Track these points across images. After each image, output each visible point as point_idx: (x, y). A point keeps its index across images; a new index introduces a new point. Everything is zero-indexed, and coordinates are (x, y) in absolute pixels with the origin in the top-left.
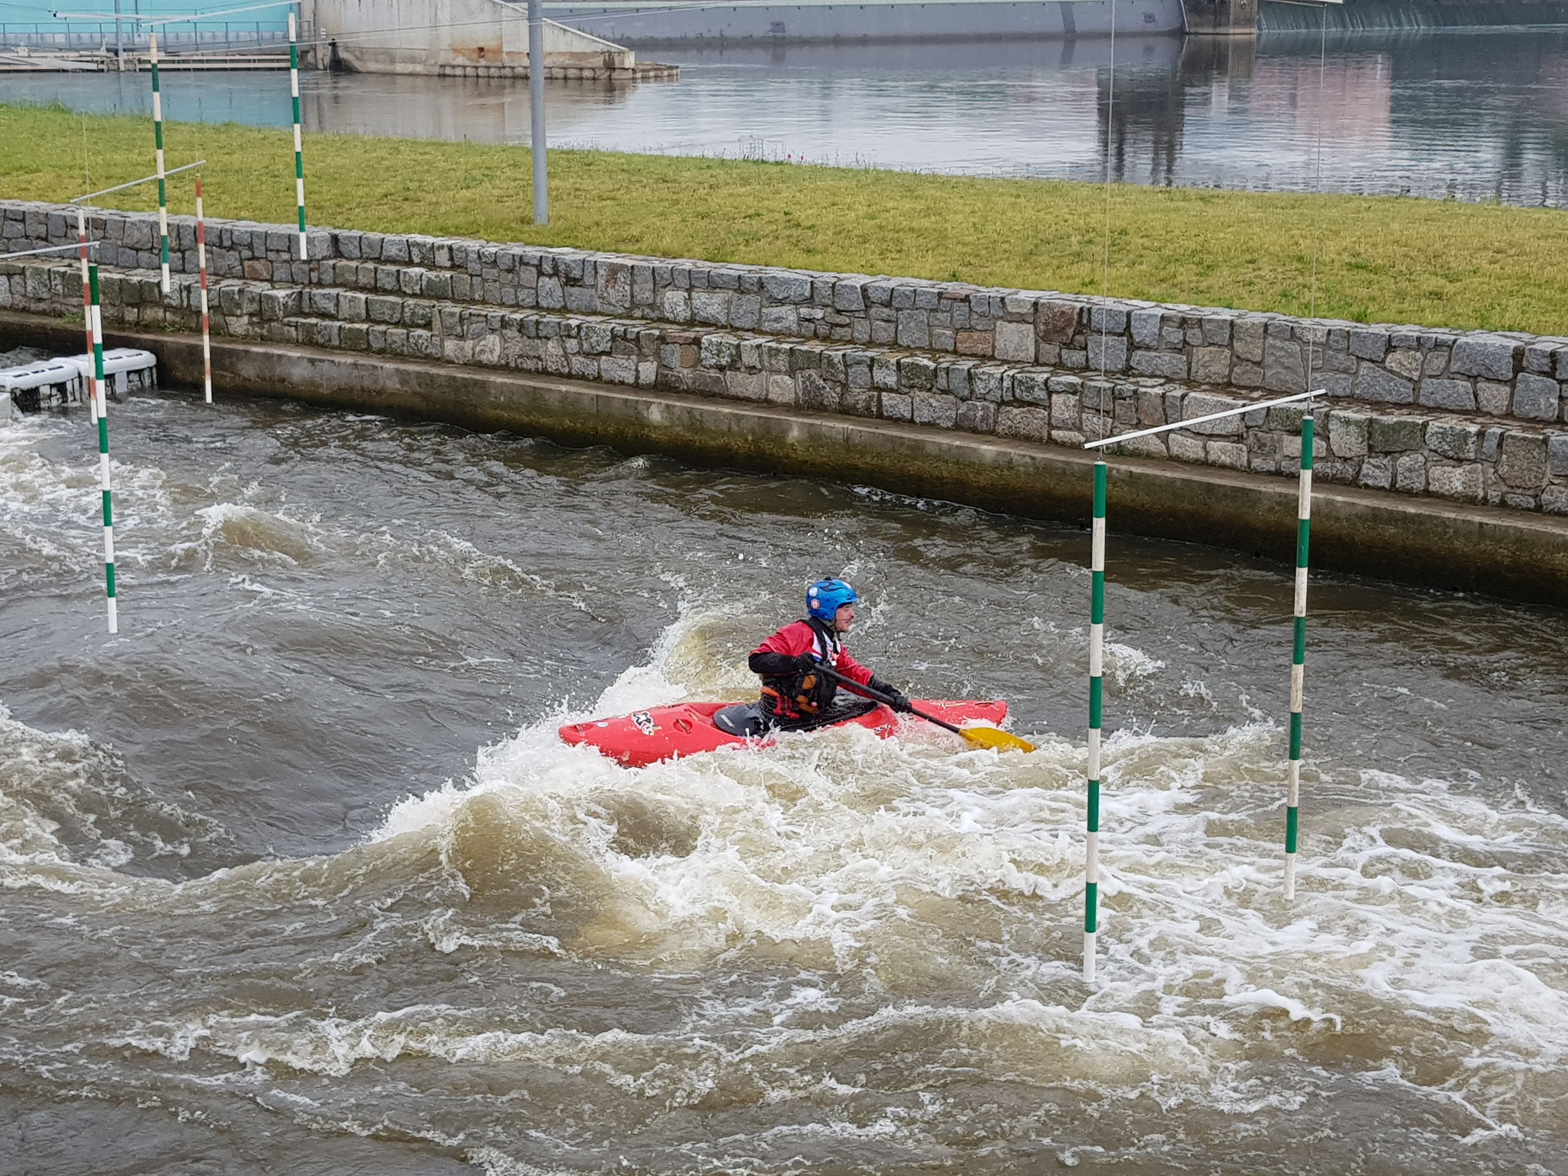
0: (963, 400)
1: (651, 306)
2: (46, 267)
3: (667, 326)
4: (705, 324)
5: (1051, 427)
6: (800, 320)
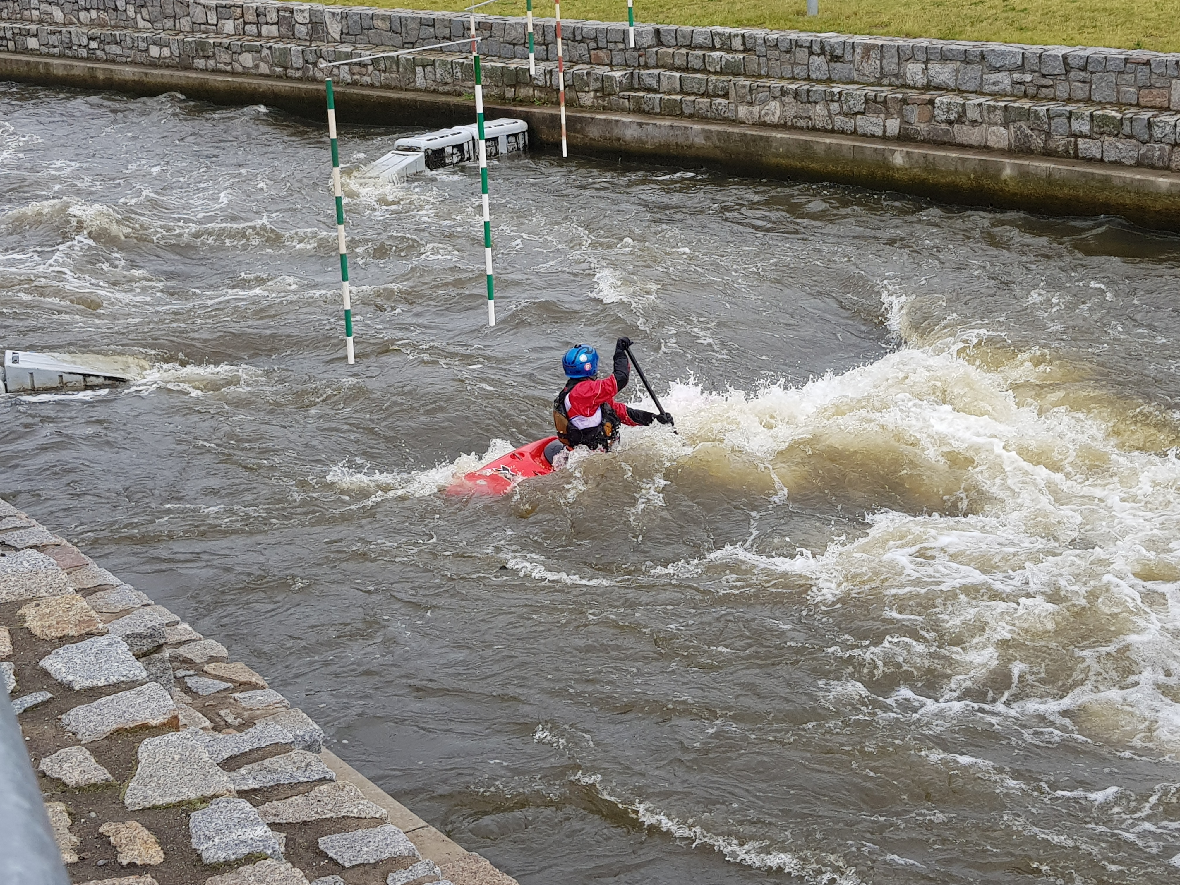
0: (1144, 143)
1: (896, 76)
2: (450, 59)
3: (908, 91)
4: (938, 88)
6: (1013, 83)
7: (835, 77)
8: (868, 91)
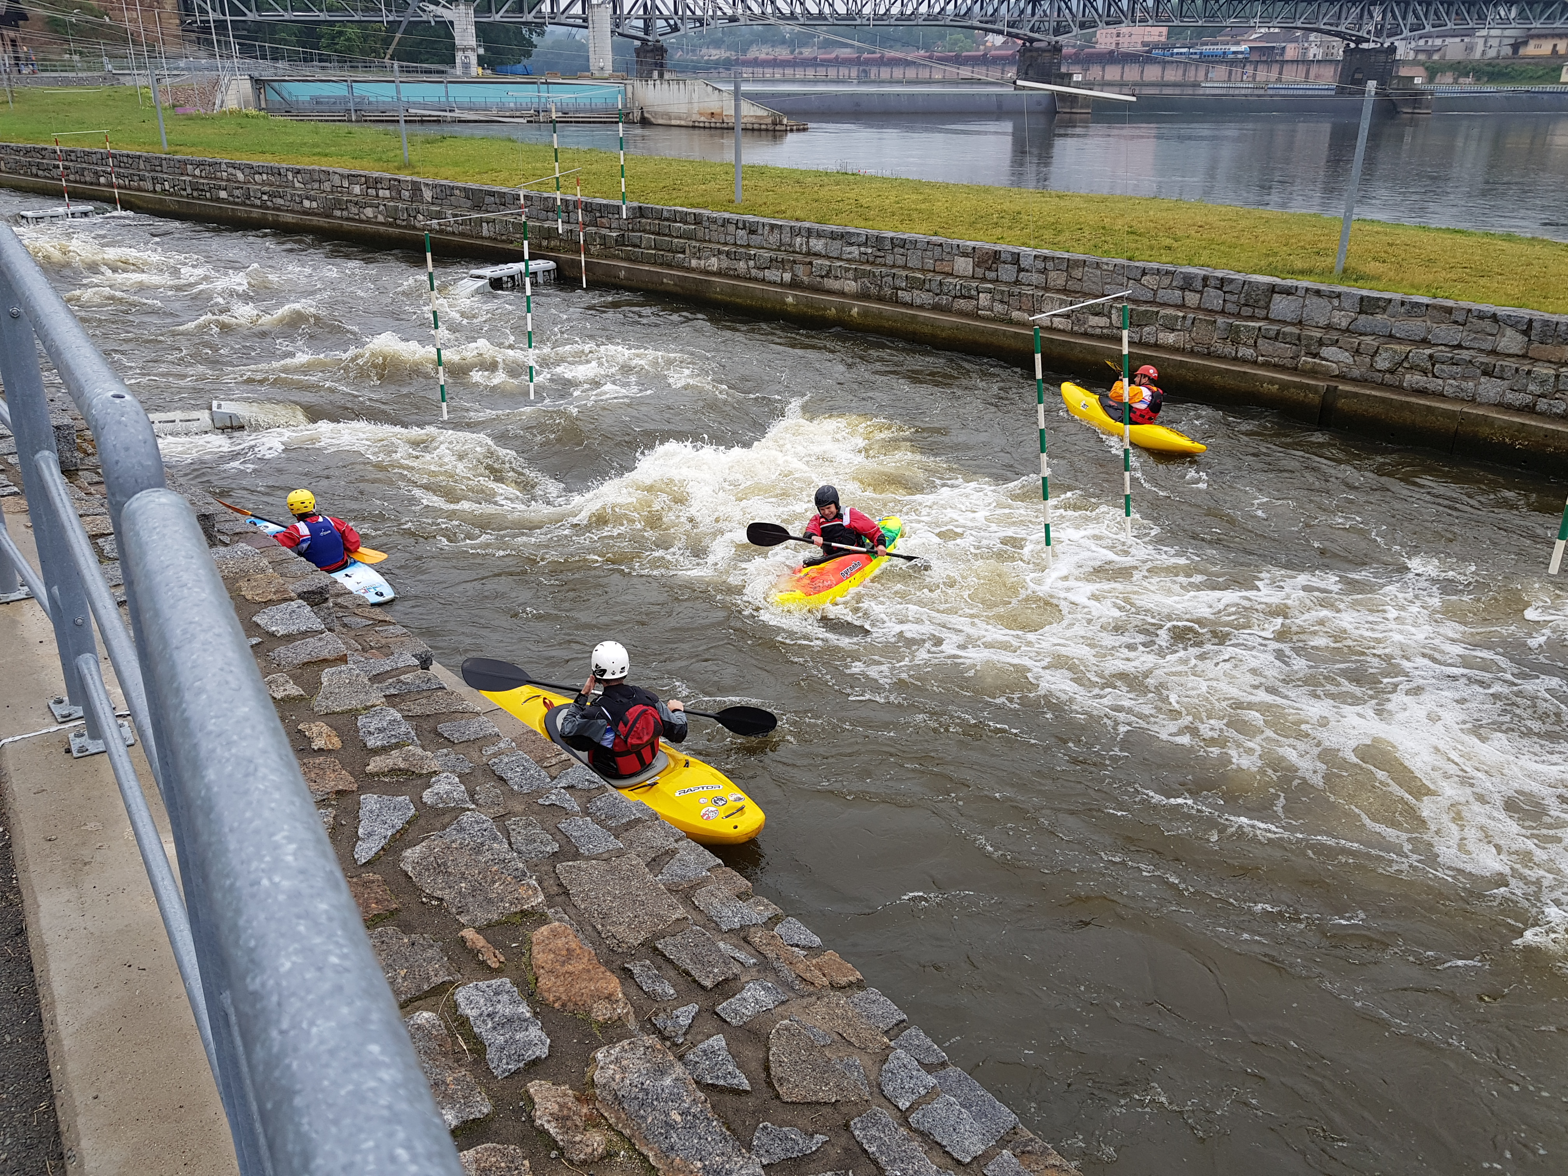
0: (937, 295)
1: (790, 245)
3: (797, 255)
4: (815, 254)
5: (978, 309)
6: (861, 253)
7: (752, 244)
8: (772, 254)
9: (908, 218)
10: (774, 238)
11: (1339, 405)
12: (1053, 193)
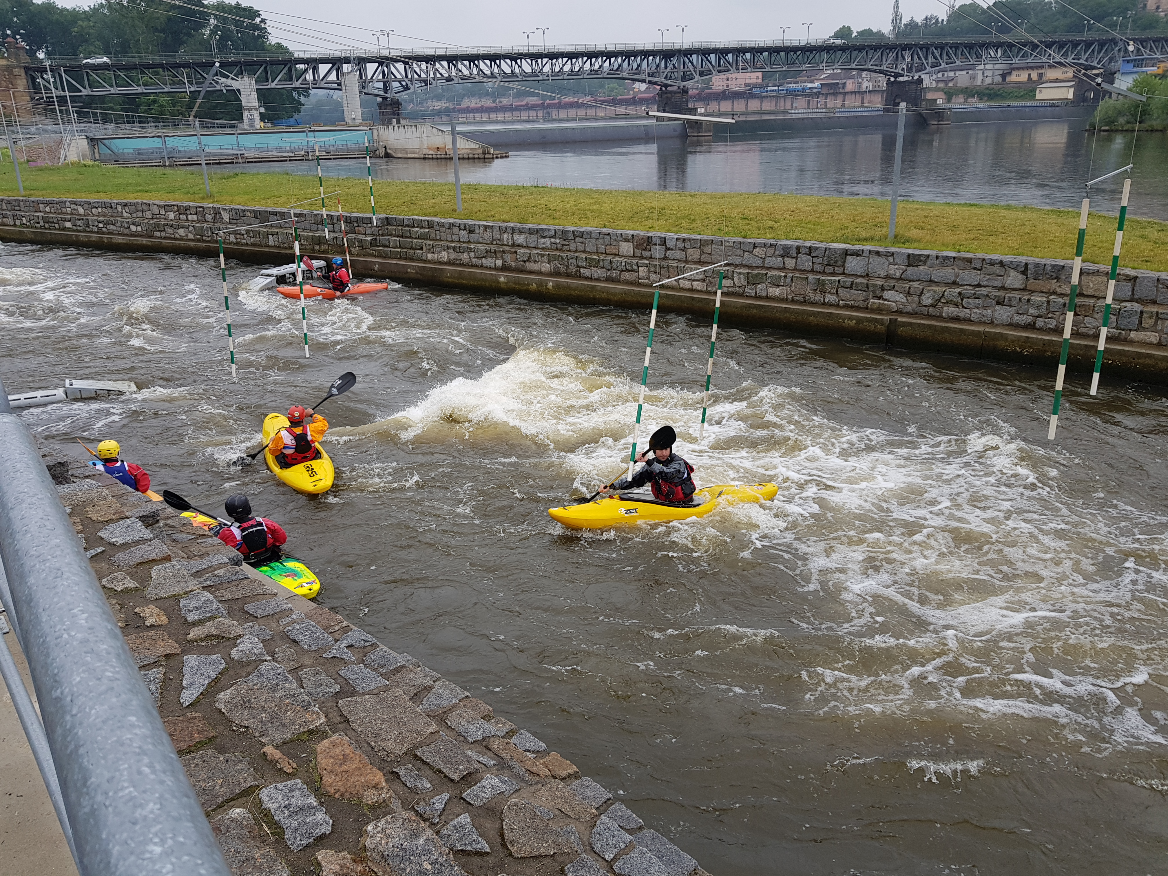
0: (609, 270)
1: (499, 240)
3: (505, 247)
4: (518, 246)
5: (639, 279)
6: (552, 243)
7: (472, 240)
8: (487, 247)
9: (584, 217)
10: (488, 236)
11: (899, 332)
12: (687, 193)
